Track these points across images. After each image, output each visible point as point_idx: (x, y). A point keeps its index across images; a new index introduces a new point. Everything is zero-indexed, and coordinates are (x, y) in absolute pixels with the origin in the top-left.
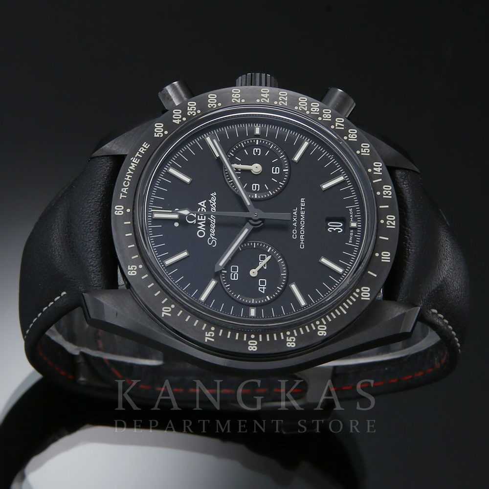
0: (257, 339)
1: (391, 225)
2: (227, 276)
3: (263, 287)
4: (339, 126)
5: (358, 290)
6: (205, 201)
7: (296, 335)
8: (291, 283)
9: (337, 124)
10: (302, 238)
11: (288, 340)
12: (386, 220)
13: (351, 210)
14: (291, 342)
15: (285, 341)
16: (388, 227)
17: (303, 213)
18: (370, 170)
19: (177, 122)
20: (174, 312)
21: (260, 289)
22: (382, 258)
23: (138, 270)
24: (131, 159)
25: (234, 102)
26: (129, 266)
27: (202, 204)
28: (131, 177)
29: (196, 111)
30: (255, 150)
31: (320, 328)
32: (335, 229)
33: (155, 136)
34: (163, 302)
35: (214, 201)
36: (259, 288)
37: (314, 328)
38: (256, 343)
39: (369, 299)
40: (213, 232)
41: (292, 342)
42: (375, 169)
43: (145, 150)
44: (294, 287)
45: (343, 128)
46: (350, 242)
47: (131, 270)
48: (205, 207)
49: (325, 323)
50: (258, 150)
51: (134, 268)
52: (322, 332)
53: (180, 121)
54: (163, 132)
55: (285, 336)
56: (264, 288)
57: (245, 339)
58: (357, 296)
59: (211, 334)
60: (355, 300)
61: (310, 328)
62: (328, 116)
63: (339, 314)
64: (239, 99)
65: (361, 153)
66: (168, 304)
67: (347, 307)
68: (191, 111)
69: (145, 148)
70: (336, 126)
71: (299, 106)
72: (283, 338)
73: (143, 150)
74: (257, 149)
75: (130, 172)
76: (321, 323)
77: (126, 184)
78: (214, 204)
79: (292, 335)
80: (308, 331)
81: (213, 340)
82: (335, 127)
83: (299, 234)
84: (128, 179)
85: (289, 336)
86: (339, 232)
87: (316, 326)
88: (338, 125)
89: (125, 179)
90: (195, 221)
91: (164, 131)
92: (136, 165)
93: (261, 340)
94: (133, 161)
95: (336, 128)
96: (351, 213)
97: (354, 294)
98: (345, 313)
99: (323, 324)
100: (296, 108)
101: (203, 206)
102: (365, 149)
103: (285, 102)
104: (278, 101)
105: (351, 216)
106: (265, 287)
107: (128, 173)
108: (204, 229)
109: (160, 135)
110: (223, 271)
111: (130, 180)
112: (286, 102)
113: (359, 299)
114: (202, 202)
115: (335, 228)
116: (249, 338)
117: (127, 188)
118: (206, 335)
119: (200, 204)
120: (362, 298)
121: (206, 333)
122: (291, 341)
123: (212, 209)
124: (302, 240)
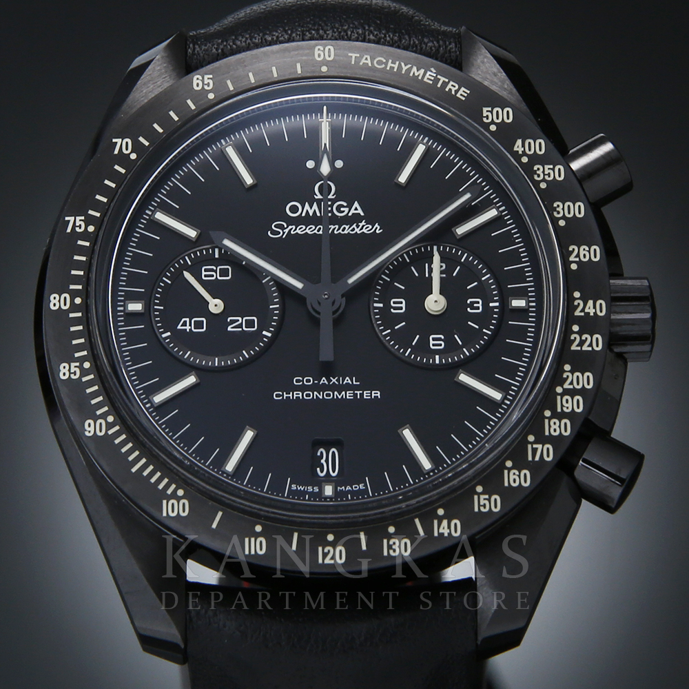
0: (74, 308)
1: (325, 555)
2: (210, 260)
3: (190, 325)
4: (534, 451)
5: (180, 493)
6: (362, 214)
7: (84, 379)
8: (198, 376)
9: (539, 446)
10: (295, 396)
11: (73, 365)
12: (334, 544)
13: (362, 486)
14: (69, 370)
15: (70, 360)
16: (320, 549)
17: (349, 395)
18: (441, 512)
19: (518, 146)
20: (123, 159)
21: (185, 322)
22: (253, 539)
23: (204, 92)
24: (432, 69)
25: (571, 249)
26: (211, 76)
27: (356, 209)
28: (395, 70)
29: (544, 180)
30: (478, 303)
31: (101, 424)
32: (323, 461)
33: (485, 109)
34: (141, 139)
35: (364, 230)
36: (188, 320)
37: (99, 413)
38: (64, 308)
39: (165, 514)
40: (298, 231)
41: (70, 373)
42: (445, 523)
43: (453, 93)
44: (191, 380)
45: (530, 458)
46: (294, 487)
47: (203, 81)
48: (350, 214)
49: (110, 432)
50: (478, 308)
51: (208, 84)
52: (92, 429)
53: (520, 153)
54: (493, 122)
55: (82, 360)
56: (188, 328)
57: (72, 287)
58: (169, 492)
59: (80, 227)
60: (161, 487)
61: (99, 405)
62: (555, 430)
63: (131, 458)
64: (577, 259)
65: (479, 494)
66: (137, 147)
67: (145, 474)
68: (543, 172)
69: (457, 92)
70: (535, 446)
71: (572, 372)
72: (77, 355)
73: (453, 90)
74: (480, 305)
75: (405, 68)
76: (109, 426)
77: (379, 63)
78: (357, 230)
79: (84, 372)
80: (93, 402)
81: (69, 230)
82: (532, 443)
83: (303, 388)
84: (390, 64)
85: (81, 367)
86: (318, 469)
87: (104, 416)
88: (537, 449)
89: (390, 61)
90: (319, 197)
91: (495, 124)
92: (420, 78)
93: (72, 315)
94: (429, 73)
95: (530, 446)
96: (356, 487)
97: (173, 486)
98: (134, 470)
99: (107, 429)
100: (567, 367)
101: (353, 211)
102: (487, 502)
103: (577, 346)
104: (580, 333)
105: (348, 488)
106: (190, 330)
107: (403, 64)
108: (303, 215)
109: (487, 117)
110: (217, 251)
111: (388, 68)
112: (579, 348)
113: (163, 495)
114: (359, 208)
115: (327, 461)
116: (74, 294)
117: (370, 65)
118: (78, 218)
119: (356, 204)
120: (165, 502)
121: (83, 218)
122: (72, 371)
123: (347, 227)
124: (291, 395)
